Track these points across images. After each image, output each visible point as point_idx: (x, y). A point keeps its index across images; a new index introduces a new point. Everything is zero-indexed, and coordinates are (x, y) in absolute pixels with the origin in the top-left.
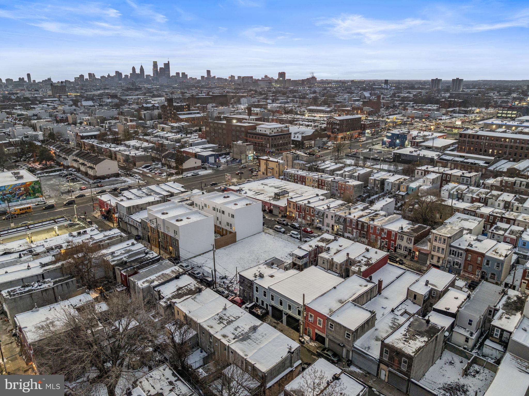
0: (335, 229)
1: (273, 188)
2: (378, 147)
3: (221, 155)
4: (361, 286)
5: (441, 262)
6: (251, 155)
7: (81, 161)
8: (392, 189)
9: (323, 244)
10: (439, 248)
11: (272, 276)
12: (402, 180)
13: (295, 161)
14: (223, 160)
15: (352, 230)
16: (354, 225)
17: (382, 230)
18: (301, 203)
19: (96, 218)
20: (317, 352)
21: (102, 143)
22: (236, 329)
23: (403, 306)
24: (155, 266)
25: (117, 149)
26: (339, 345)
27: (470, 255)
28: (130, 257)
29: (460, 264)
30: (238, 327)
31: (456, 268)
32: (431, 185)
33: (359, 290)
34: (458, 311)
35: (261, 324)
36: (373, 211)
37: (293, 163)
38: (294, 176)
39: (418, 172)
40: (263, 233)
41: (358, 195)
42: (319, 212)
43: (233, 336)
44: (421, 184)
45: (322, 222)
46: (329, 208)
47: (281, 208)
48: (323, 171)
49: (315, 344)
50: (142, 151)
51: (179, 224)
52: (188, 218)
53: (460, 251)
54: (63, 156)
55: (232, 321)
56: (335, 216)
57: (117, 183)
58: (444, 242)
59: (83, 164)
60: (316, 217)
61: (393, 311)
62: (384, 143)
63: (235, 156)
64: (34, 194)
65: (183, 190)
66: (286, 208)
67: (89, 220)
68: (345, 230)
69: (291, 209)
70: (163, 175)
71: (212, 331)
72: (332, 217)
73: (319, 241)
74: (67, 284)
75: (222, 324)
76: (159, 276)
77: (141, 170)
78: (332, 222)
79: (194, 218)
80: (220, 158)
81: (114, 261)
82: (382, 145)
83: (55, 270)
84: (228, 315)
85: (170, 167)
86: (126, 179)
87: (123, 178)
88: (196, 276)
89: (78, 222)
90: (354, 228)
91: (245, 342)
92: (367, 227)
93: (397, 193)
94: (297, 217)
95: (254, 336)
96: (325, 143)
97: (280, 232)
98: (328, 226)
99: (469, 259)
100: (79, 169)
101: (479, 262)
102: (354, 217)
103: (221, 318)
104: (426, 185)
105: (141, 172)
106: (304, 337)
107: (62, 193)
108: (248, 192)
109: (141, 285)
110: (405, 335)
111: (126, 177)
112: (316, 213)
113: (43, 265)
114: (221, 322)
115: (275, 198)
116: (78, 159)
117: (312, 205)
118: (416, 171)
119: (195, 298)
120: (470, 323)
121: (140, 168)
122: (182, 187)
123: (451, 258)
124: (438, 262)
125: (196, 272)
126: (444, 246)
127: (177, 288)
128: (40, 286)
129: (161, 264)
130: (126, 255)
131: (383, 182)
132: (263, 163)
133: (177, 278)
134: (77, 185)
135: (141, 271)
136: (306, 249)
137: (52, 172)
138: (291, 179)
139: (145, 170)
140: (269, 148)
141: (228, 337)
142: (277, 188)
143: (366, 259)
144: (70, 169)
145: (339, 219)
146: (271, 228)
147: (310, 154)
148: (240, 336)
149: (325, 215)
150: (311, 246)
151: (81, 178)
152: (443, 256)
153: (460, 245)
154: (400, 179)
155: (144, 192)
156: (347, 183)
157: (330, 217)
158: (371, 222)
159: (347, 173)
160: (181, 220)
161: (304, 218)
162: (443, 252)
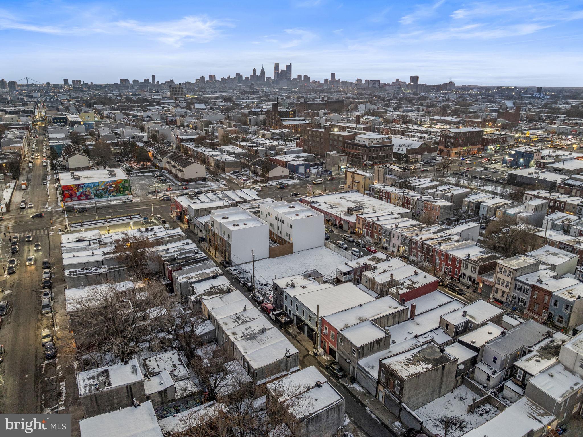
0: (401, 250)
1: (351, 203)
2: (498, 166)
3: (313, 165)
4: (390, 307)
5: (505, 297)
6: (343, 166)
7: (173, 163)
8: (487, 214)
9: (372, 263)
10: (503, 281)
11: (304, 287)
12: (501, 204)
13: (387, 176)
14: (313, 171)
15: (417, 253)
16: (419, 248)
17: (447, 255)
18: (370, 219)
19: (171, 218)
21: (199, 147)
22: (247, 329)
23: (432, 334)
24: (199, 265)
25: (211, 153)
26: (346, 360)
27: (537, 292)
28: (180, 254)
29: (526, 301)
30: (250, 327)
32: (533, 212)
33: (386, 311)
34: (483, 346)
35: (272, 328)
36: (446, 235)
37: (384, 178)
38: (380, 192)
39: (527, 197)
40: (324, 247)
41: (446, 217)
42: (386, 231)
43: (242, 335)
44: (522, 210)
45: (388, 242)
46: (397, 227)
47: (351, 224)
48: (414, 189)
49: (328, 358)
50: (234, 157)
51: (233, 229)
52: (244, 224)
53: (526, 287)
54: (159, 158)
55: (247, 322)
56: (402, 236)
57: (202, 187)
58: (509, 275)
59: (174, 167)
60: (383, 236)
61: (416, 337)
62: (504, 162)
63: (328, 167)
64: (124, 192)
65: (257, 197)
66: (355, 224)
67: (163, 219)
68: (410, 252)
69: (361, 226)
70: (248, 182)
71: (224, 328)
72: (399, 237)
73: (369, 259)
74: (118, 271)
75: (236, 323)
76: (199, 274)
77: (228, 176)
78: (398, 243)
79: (251, 225)
80: (312, 169)
81: (166, 257)
82: (503, 164)
83: (113, 259)
84: (245, 316)
85: (257, 175)
86: (212, 184)
87: (208, 182)
88: (240, 280)
89: (154, 221)
90: (419, 251)
91: (250, 341)
92: (432, 251)
93: (491, 218)
94: (365, 235)
95: (260, 337)
96: (434, 158)
97: (342, 248)
98: (394, 246)
99: (535, 297)
100: (171, 171)
101: (546, 301)
102: (421, 239)
103: (238, 318)
104: (527, 212)
105: (228, 178)
106: (319, 350)
107: (149, 193)
108: (322, 204)
109: (180, 280)
110: (410, 359)
111: (213, 181)
112: (383, 231)
113: (104, 254)
114: (236, 321)
115: (348, 212)
116: (171, 161)
117: (380, 223)
118: (525, 195)
119: (223, 297)
120: (495, 360)
121: (229, 174)
122: (257, 195)
123: (516, 293)
124: (503, 296)
125: (240, 277)
126: (509, 279)
127: (211, 286)
128: (96, 270)
129: (205, 264)
130: (178, 253)
131: (478, 205)
132: (349, 175)
133: (214, 277)
134: (165, 186)
135: (184, 268)
136: (352, 266)
137: (146, 172)
138: (376, 194)
139: (232, 176)
140: (366, 160)
141: (237, 334)
142: (355, 203)
143: (410, 283)
144: (163, 171)
145: (405, 240)
146: (334, 243)
147: (404, 169)
148: (248, 335)
149: (392, 235)
150: (358, 264)
151: (171, 180)
152: (507, 290)
153: (527, 280)
154: (499, 203)
155: (218, 197)
156: (434, 203)
157: (396, 237)
158: (437, 246)
159: (439, 192)
160: (238, 225)
161: (372, 236)
162: (507, 286)
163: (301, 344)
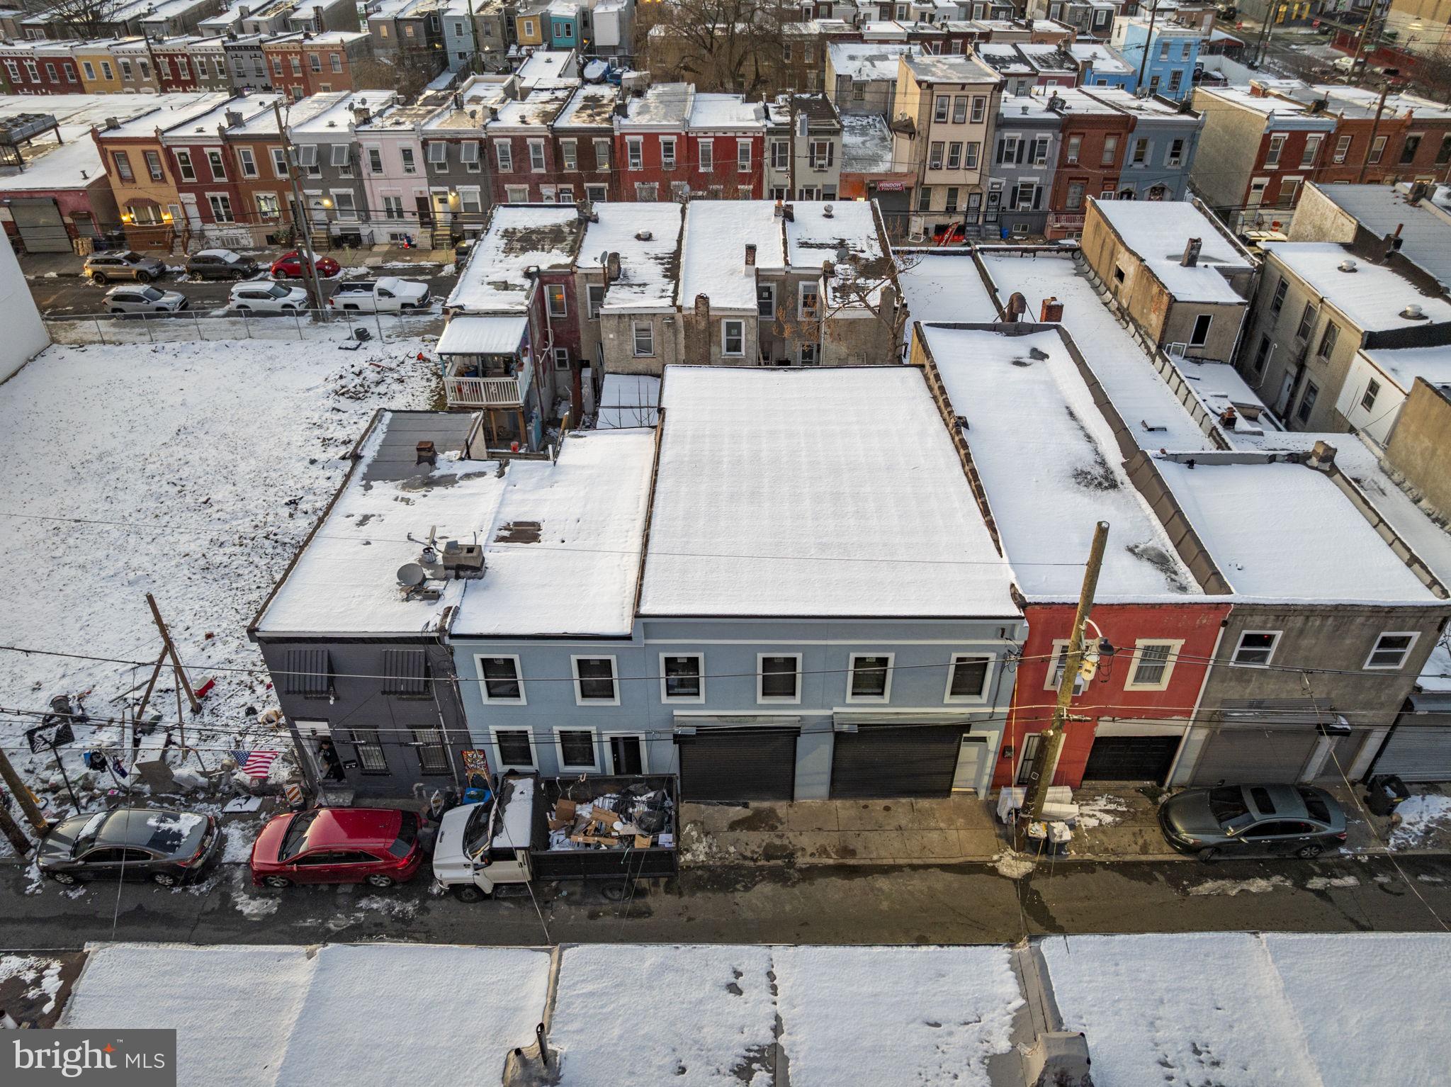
0: (440, 212)
5: (962, 205)
10: (956, 147)
11: (524, 533)
15: (535, 195)
16: (538, 163)
17: (689, 142)
18: (189, 131)
20: (1187, 849)
27: (1079, 139)
29: (1039, 190)
31: (1025, 213)
42: (323, 152)
45: (356, 203)
46: (367, 118)
47: (72, 202)
49: (1102, 803)
53: (1039, 135)
56: (425, 144)
58: (977, 115)
60: (314, 184)
66: (102, 189)
68: (495, 201)
69: (145, 188)
72: (407, 155)
73: (511, 252)
78: (412, 186)
90: (542, 179)
92: (612, 149)
94: (196, 224)
98: (394, 211)
99: (1072, 157)
102: (524, 121)
112: (303, 162)
117: (261, 129)
123: (1002, 177)
124: (951, 209)
126: (977, 133)
131: (431, 25)
136: (504, 308)
143: (833, 253)
145: (452, 156)
146: (89, 314)
149: (366, 159)
150: (504, 286)
152: (973, 178)
153: (1025, 111)
157: (393, 162)
161: (241, 212)
162: (970, 161)
163: (886, 870)
